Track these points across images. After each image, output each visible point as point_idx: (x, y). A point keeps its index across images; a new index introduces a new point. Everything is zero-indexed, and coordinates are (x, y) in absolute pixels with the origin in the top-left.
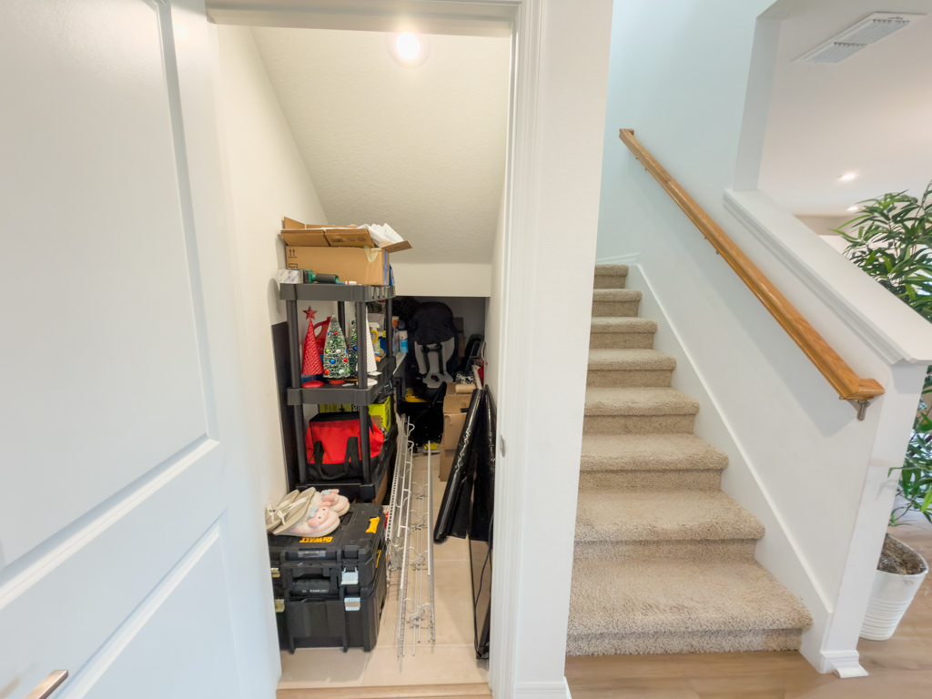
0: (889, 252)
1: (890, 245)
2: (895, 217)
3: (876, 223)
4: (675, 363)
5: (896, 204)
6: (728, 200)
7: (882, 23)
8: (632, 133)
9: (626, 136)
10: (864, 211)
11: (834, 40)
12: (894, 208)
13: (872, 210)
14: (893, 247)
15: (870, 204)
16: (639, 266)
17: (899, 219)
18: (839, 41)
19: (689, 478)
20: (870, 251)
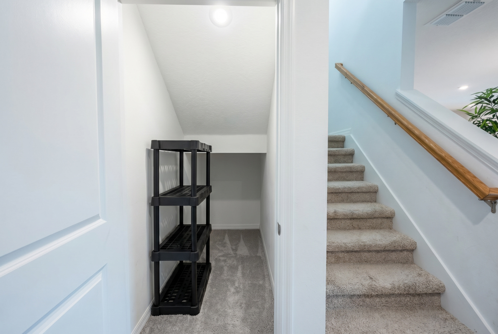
0: (494, 120)
1: (494, 116)
2: (494, 101)
3: (484, 105)
4: (378, 187)
5: (493, 94)
6: (398, 96)
7: (470, 3)
8: (342, 65)
9: (339, 67)
10: (477, 98)
11: (446, 13)
12: (493, 96)
13: (480, 98)
14: (495, 117)
15: (479, 95)
16: (352, 136)
17: (496, 102)
18: (448, 13)
19: (393, 256)
20: (483, 120)
